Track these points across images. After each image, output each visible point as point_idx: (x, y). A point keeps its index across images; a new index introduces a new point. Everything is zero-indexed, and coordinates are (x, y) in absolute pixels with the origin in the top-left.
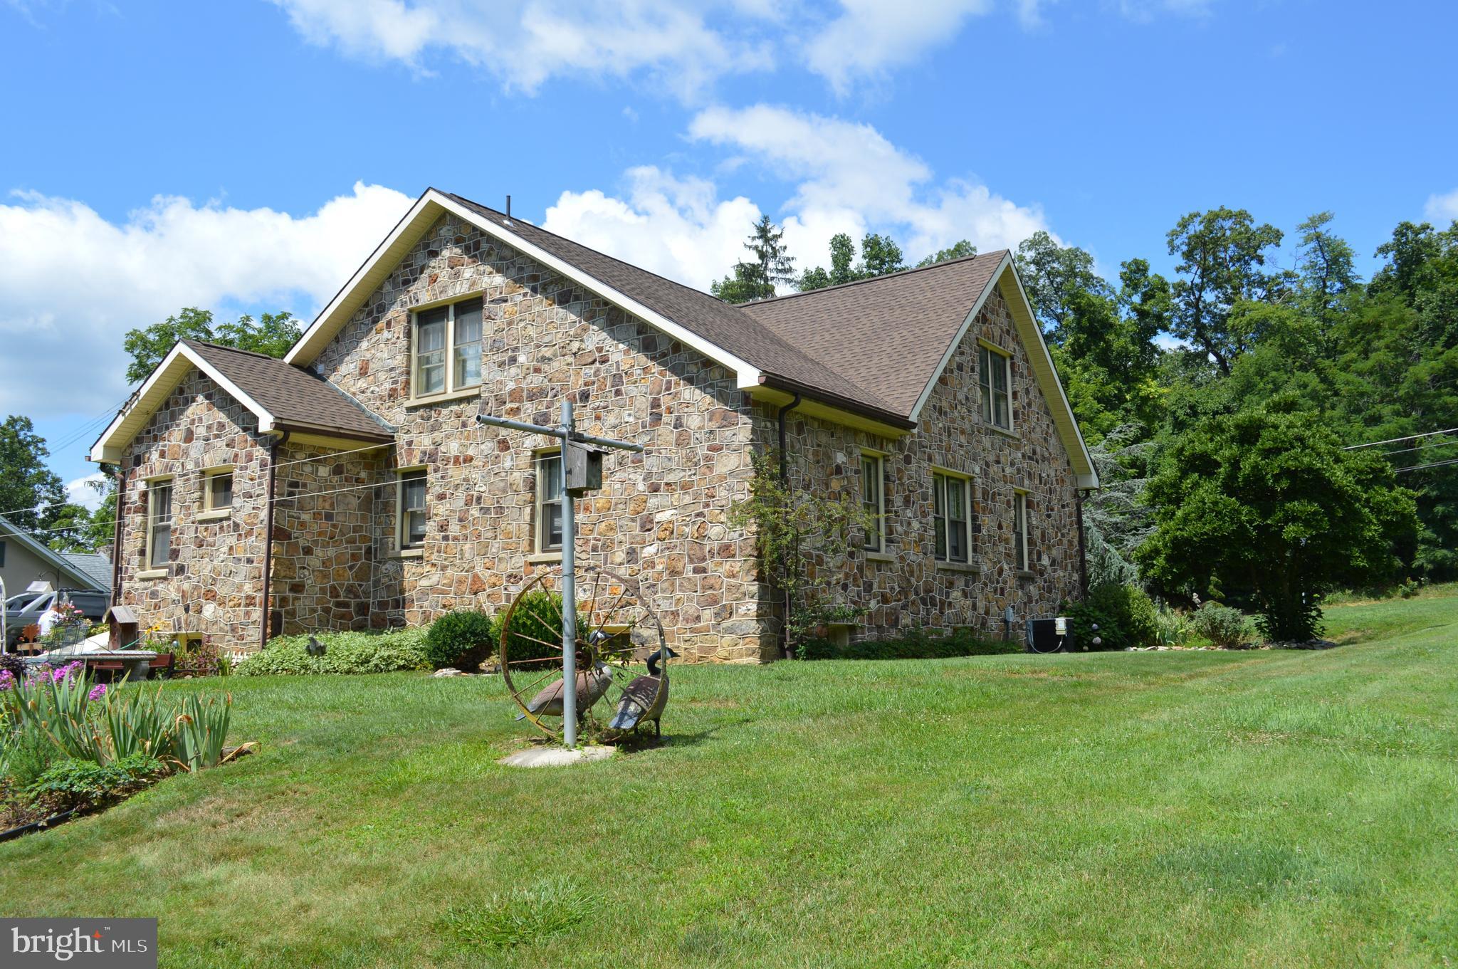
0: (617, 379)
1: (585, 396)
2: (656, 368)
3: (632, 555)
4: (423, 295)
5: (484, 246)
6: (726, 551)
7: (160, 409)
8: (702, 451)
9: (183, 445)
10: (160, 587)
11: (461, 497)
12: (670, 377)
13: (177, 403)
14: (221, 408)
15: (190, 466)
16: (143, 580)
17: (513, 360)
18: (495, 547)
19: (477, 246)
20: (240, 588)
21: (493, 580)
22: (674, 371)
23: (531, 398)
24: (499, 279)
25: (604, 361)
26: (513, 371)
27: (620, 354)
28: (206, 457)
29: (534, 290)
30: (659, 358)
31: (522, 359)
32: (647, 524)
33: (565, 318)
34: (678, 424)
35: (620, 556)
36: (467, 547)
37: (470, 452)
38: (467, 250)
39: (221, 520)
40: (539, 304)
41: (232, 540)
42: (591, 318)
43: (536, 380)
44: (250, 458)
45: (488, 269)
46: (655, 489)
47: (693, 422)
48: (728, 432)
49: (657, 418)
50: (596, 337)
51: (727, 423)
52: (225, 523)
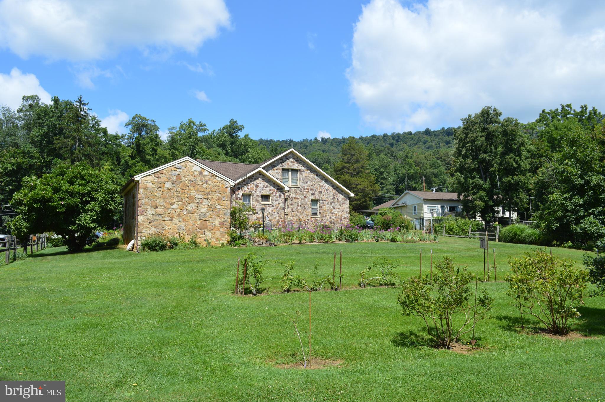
0: (327, 190)
1: (321, 192)
2: (334, 190)
3: (331, 218)
4: (285, 165)
5: (300, 161)
6: (345, 218)
8: (342, 203)
9: (255, 188)
11: (296, 205)
12: (336, 192)
13: (252, 179)
14: (267, 182)
15: (258, 192)
17: (307, 183)
18: (304, 214)
19: (298, 161)
20: (275, 218)
21: (304, 220)
22: (337, 191)
23: (311, 190)
24: (303, 168)
25: (325, 187)
26: (307, 185)
27: (327, 186)
28: (263, 191)
29: (311, 172)
30: (335, 188)
31: (308, 183)
32: (333, 213)
33: (317, 179)
34: (338, 199)
35: (328, 218)
36: (298, 214)
37: (298, 197)
38: (296, 161)
39: (268, 204)
40: (312, 175)
41: (273, 209)
42: (322, 179)
43: (312, 187)
44: (276, 193)
45: (301, 165)
46: (334, 208)
47: (340, 199)
48: (345, 201)
49: (334, 198)
50: (323, 183)
51: (345, 200)
52: (270, 205)
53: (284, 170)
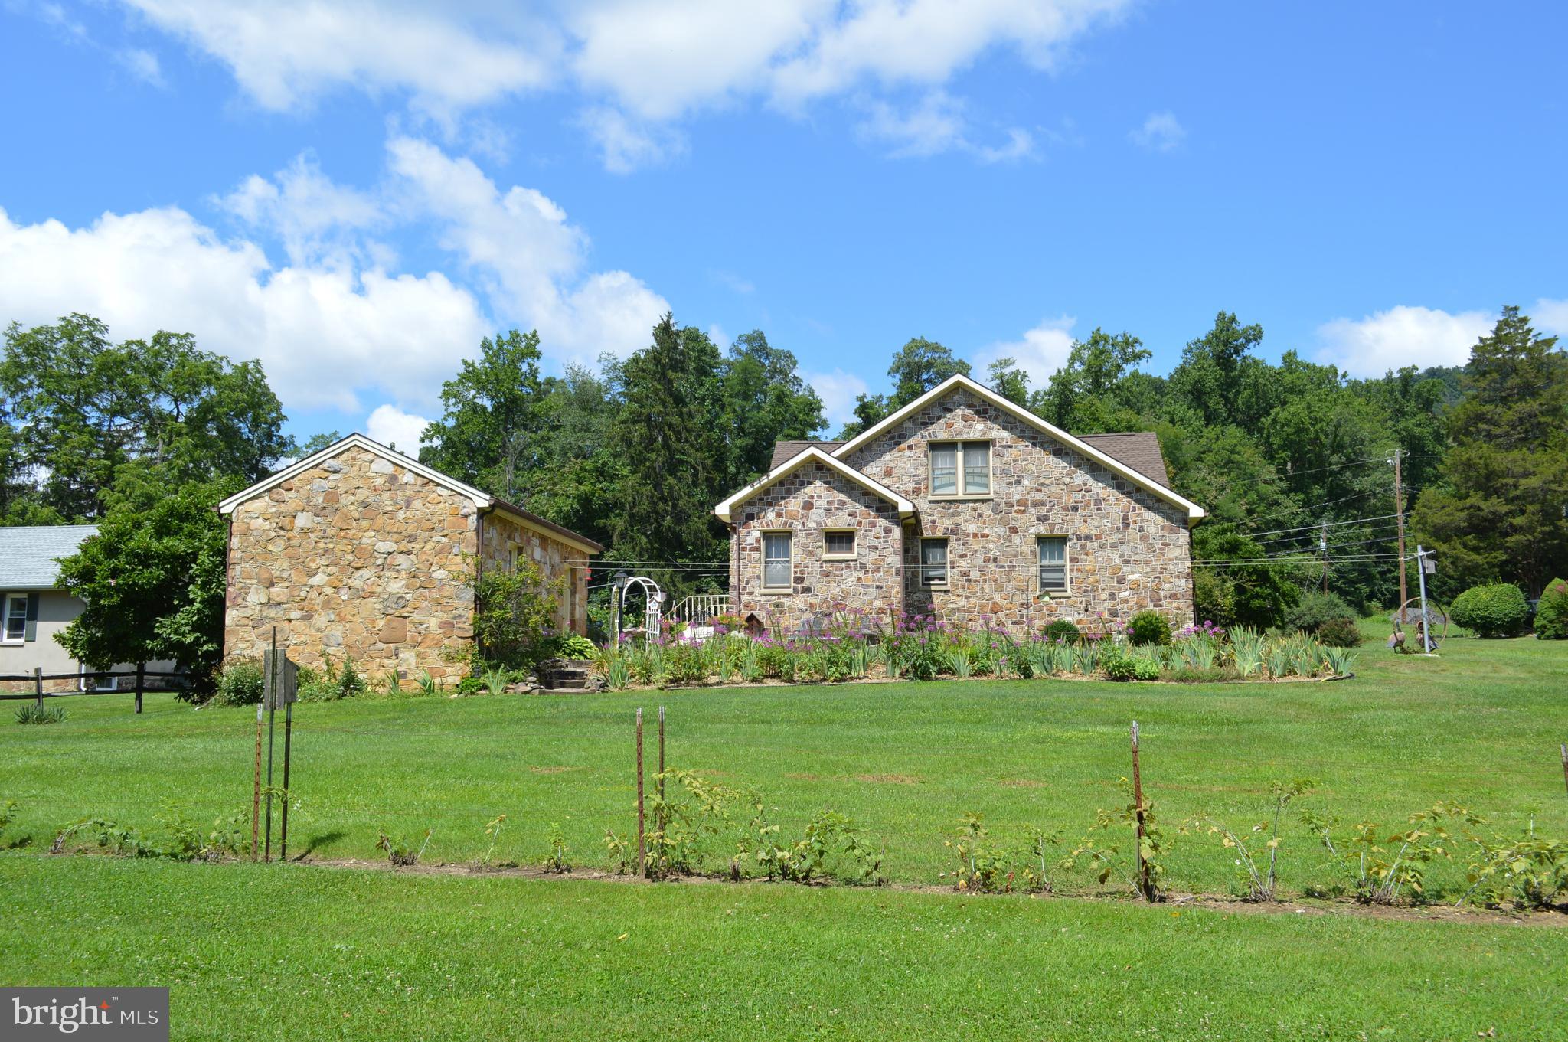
0: (1098, 502)
1: (1075, 509)
2: (1125, 499)
3: (1112, 596)
4: (940, 432)
5: (992, 412)
6: (1174, 596)
7: (775, 485)
8: (1158, 545)
9: (802, 511)
10: (785, 600)
11: (979, 559)
12: (1133, 504)
13: (792, 483)
14: (840, 491)
15: (811, 525)
16: (762, 595)
17: (1019, 482)
18: (1009, 587)
19: (986, 411)
20: (870, 603)
21: (1010, 606)
22: (1137, 501)
23: (1034, 504)
24: (1005, 434)
25: (1088, 491)
26: (1019, 488)
27: (1098, 487)
28: (828, 521)
29: (1034, 445)
30: (1128, 494)
31: (1025, 482)
32: (1121, 580)
33: (1059, 466)
34: (1141, 529)
35: (1104, 596)
36: (987, 586)
37: (986, 531)
38: (978, 413)
39: (847, 561)
40: (1038, 453)
41: (861, 574)
42: (1078, 466)
43: (1038, 496)
44: (873, 525)
45: (996, 426)
46: (1127, 562)
47: (1151, 530)
48: (1174, 537)
49: (1127, 526)
50: (1082, 477)
51: (1172, 531)
52: (852, 564)
53: (935, 446)
